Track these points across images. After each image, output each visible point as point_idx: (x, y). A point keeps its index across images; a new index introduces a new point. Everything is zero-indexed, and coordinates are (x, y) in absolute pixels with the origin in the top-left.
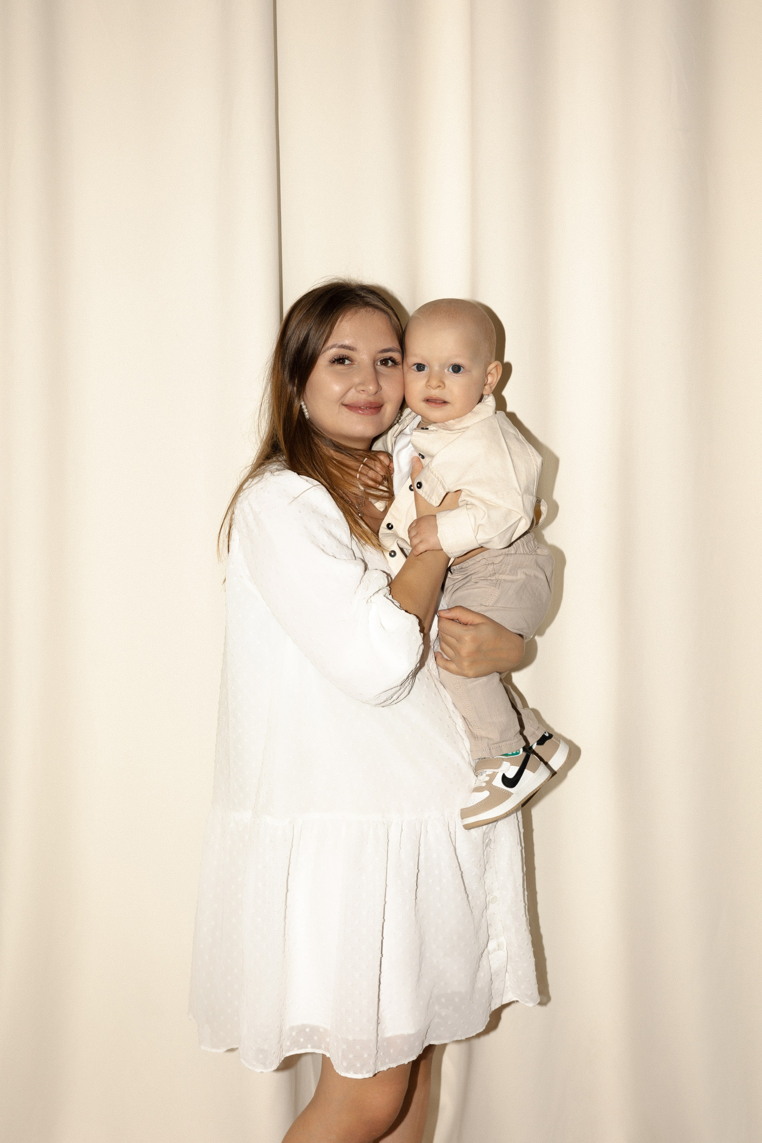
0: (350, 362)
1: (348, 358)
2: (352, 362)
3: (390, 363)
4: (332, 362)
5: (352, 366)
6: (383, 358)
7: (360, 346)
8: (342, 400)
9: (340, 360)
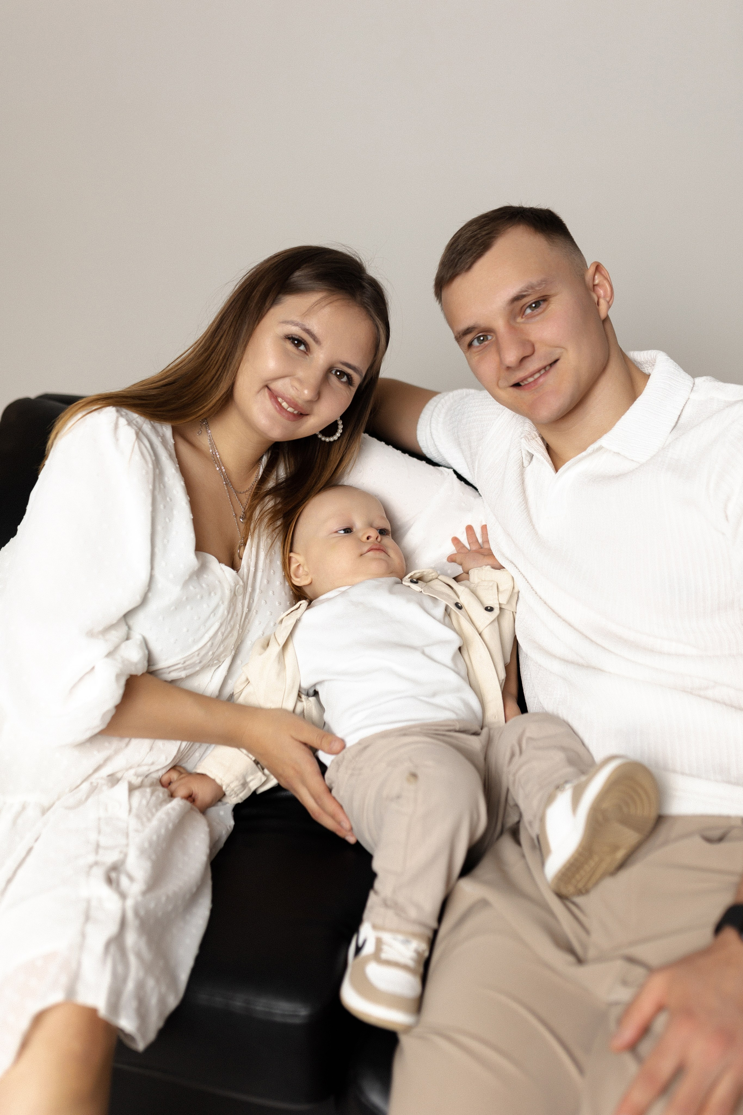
0: (305, 350)
1: (306, 345)
2: (307, 351)
3: (345, 379)
4: (287, 337)
5: (306, 355)
6: (341, 370)
7: (327, 344)
8: (269, 382)
9: (297, 341)
